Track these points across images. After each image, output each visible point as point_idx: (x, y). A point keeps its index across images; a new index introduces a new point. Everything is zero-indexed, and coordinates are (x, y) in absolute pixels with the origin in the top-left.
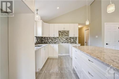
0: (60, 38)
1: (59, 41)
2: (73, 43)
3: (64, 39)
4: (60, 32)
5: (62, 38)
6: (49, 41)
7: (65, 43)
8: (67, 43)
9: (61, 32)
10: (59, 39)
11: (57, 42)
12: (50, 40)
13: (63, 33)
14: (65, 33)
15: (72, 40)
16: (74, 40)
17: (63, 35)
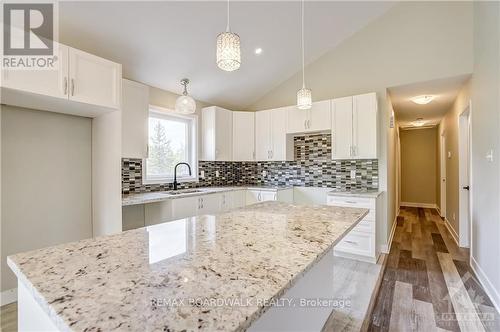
0: (299, 166)
1: (296, 176)
2: (358, 186)
3: (315, 168)
4: (299, 138)
5: (307, 163)
6: (259, 176)
7: (320, 185)
8: (329, 186)
9: (303, 139)
10: (295, 169)
11: (287, 180)
12: (264, 173)
13: (311, 145)
14: (320, 144)
15: (353, 174)
16: (364, 173)
17: (312, 152)
